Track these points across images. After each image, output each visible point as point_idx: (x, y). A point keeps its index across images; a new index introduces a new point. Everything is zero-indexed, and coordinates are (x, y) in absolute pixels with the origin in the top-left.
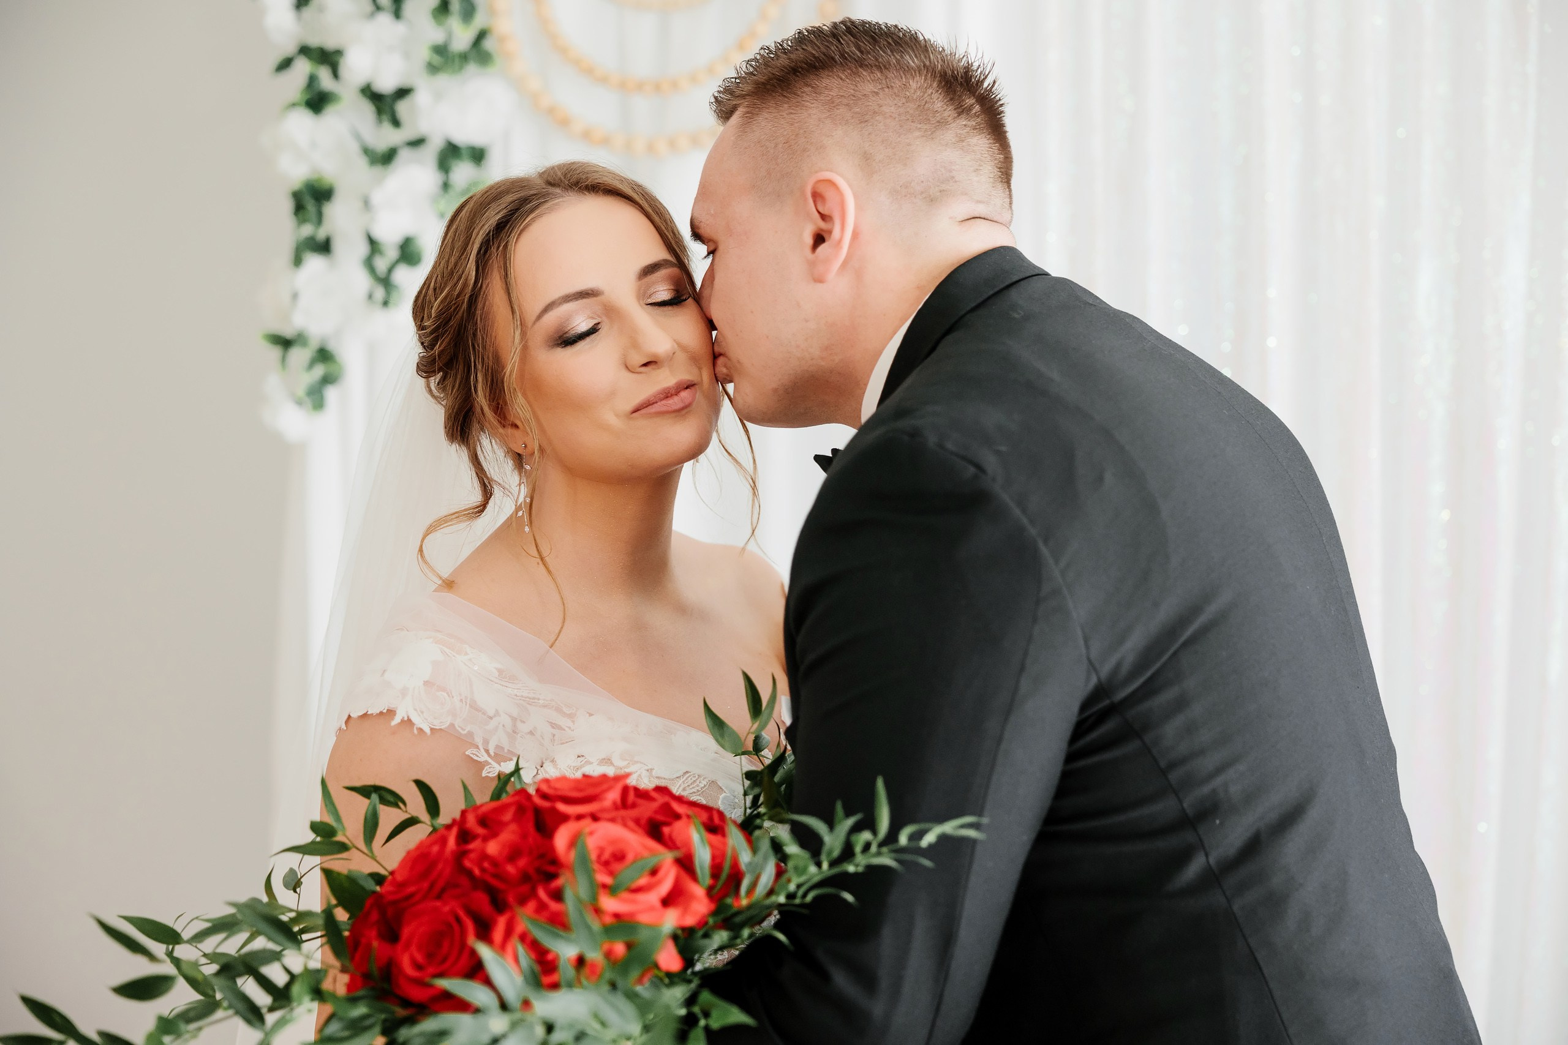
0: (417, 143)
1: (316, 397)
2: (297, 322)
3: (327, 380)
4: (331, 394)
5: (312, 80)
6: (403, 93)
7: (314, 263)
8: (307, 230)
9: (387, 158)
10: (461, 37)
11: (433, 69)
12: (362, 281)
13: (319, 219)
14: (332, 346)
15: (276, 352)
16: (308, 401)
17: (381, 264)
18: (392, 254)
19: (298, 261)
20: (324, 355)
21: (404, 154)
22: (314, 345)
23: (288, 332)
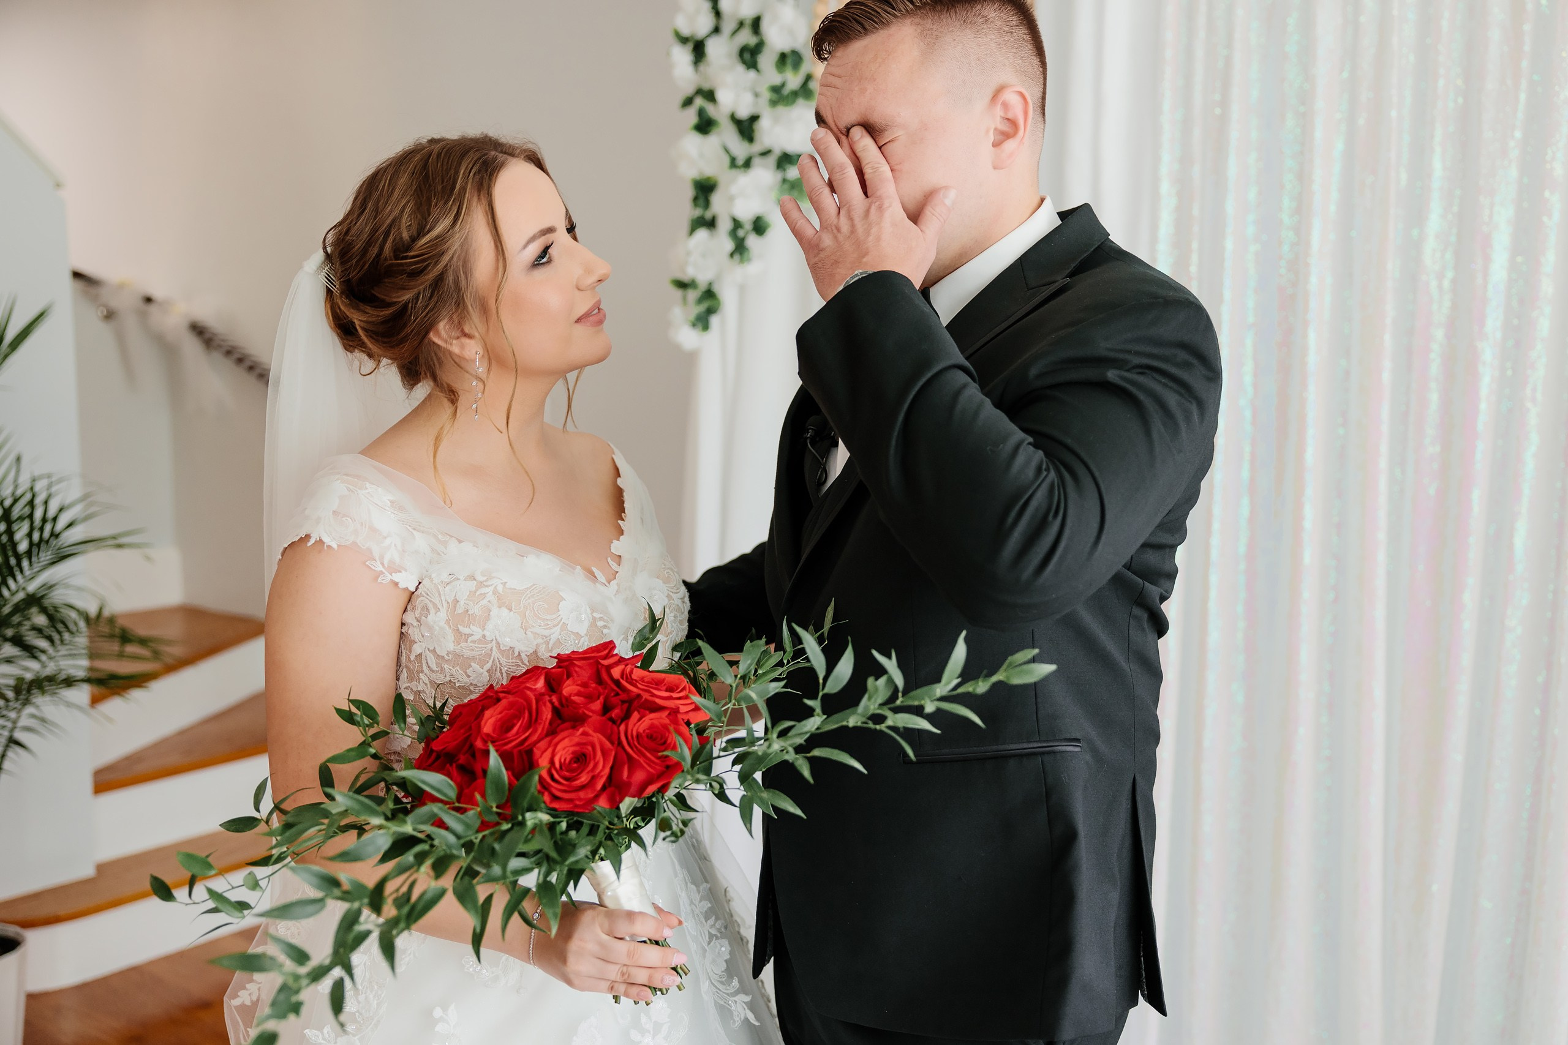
0: (766, 153)
1: (702, 322)
2: (690, 273)
3: (710, 311)
4: (714, 320)
5: (701, 112)
6: (754, 118)
7: (702, 234)
8: (698, 212)
9: (747, 164)
10: (793, 81)
11: (774, 103)
12: (729, 245)
13: (707, 204)
14: (716, 289)
15: (678, 293)
16: (700, 326)
17: (741, 233)
18: (748, 226)
19: (692, 230)
20: (709, 294)
21: (756, 161)
22: (703, 286)
23: (685, 278)
